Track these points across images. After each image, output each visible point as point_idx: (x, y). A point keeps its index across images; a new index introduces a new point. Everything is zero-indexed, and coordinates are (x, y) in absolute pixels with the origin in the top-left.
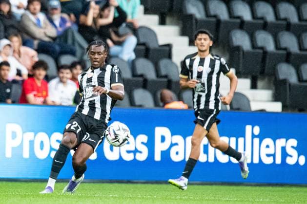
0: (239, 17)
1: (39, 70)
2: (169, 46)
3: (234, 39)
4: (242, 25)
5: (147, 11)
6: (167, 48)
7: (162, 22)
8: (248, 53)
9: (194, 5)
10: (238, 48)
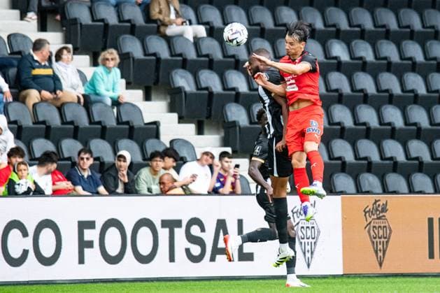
0: (233, 89)
1: (15, 157)
2: (156, 124)
3: (229, 114)
4: (238, 98)
5: (129, 85)
6: (155, 126)
7: (147, 98)
8: (246, 128)
9: (182, 77)
10: (234, 124)
